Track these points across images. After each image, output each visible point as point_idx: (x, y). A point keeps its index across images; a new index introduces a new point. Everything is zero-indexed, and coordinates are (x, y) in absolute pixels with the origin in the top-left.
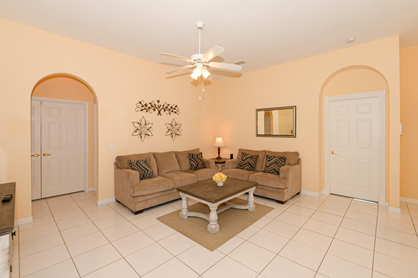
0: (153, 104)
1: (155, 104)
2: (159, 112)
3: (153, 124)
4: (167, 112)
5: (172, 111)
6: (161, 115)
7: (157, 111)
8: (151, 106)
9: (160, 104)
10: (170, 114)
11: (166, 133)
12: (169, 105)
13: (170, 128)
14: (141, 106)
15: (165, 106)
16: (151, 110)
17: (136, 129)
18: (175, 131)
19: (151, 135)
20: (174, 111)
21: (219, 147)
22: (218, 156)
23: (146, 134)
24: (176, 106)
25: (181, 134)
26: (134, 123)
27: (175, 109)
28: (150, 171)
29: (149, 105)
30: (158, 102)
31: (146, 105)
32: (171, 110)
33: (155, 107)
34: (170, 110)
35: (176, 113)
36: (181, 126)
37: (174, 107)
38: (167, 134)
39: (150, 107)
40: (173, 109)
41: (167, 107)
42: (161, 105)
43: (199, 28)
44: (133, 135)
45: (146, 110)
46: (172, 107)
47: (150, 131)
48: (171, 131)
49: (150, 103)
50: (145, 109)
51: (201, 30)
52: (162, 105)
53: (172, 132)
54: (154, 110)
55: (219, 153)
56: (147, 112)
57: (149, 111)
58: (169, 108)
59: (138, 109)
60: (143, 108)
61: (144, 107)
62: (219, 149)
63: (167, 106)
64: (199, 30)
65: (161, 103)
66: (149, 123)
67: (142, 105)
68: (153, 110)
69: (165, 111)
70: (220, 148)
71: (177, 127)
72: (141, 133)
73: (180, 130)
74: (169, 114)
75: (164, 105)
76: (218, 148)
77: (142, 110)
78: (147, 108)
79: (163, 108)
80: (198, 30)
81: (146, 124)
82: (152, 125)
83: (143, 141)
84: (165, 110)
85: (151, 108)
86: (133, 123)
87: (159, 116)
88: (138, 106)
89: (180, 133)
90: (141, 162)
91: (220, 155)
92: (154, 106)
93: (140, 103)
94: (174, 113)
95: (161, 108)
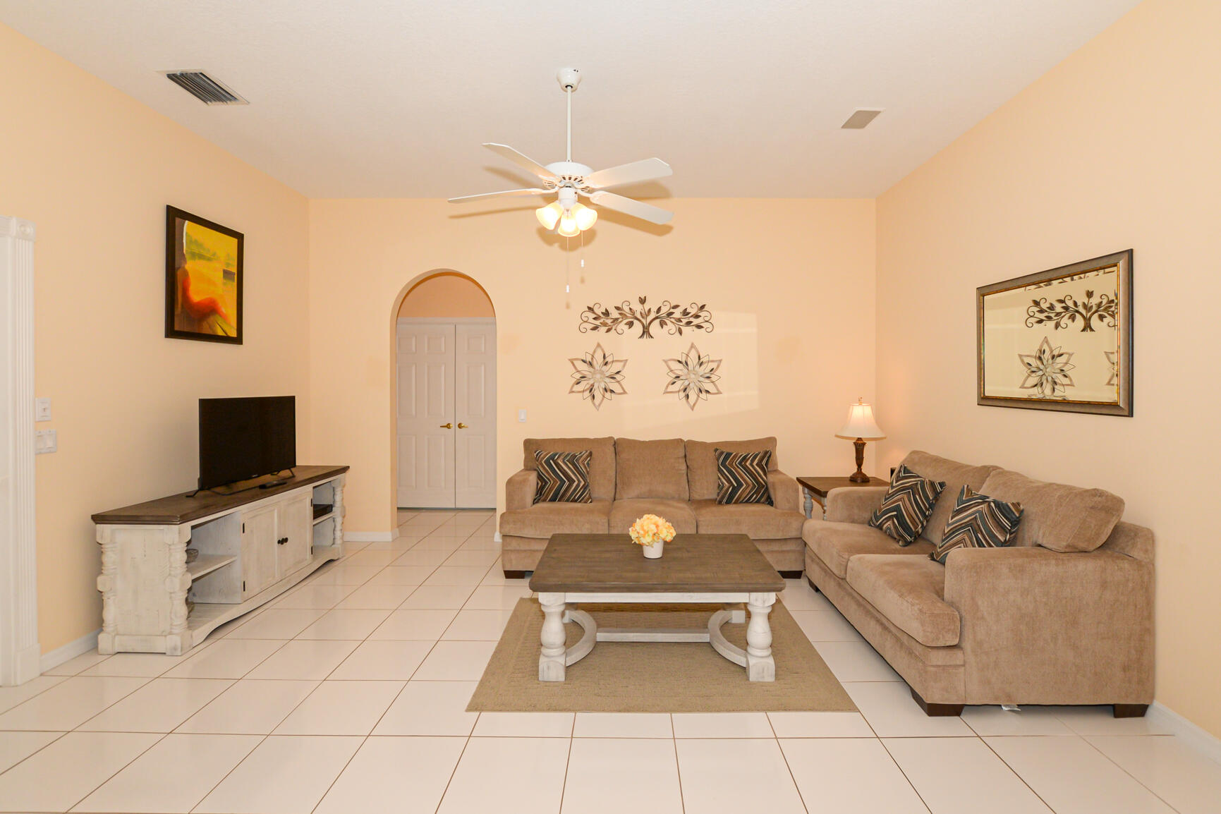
0: (626, 309)
1: (630, 309)
2: (646, 332)
3: (627, 363)
4: (671, 326)
5: (689, 323)
6: (652, 337)
7: (638, 328)
8: (620, 314)
9: (647, 306)
10: (681, 333)
11: (667, 387)
12: (676, 307)
13: (679, 373)
14: (594, 319)
15: (664, 310)
16: (622, 326)
17: (581, 376)
18: (696, 381)
19: (622, 391)
20: (696, 321)
21: (859, 439)
22: (855, 471)
23: (606, 390)
24: (703, 307)
25: (718, 390)
26: (575, 362)
27: (697, 316)
28: (578, 485)
29: (615, 314)
30: (643, 301)
31: (607, 313)
32: (684, 321)
33: (632, 318)
34: (681, 322)
35: (699, 327)
36: (718, 366)
37: (693, 311)
38: (669, 390)
39: (617, 319)
40: (692, 318)
41: (672, 313)
42: (650, 310)
43: (566, 87)
44: (573, 392)
45: (606, 328)
46: (688, 311)
47: (618, 382)
48: (682, 381)
49: (617, 308)
50: (604, 324)
51: (572, 92)
52: (654, 309)
53: (686, 383)
54: (631, 324)
55: (859, 460)
56: (608, 331)
57: (615, 330)
58: (677, 313)
59: (585, 325)
60: (598, 322)
61: (601, 321)
62: (860, 446)
63: (672, 310)
64: (567, 92)
65: (652, 305)
66: (613, 362)
67: (595, 316)
68: (626, 324)
69: (664, 326)
70: (864, 444)
71: (705, 369)
72: (593, 385)
73: (714, 378)
74: (678, 332)
75: (659, 310)
76: (854, 443)
77: (595, 328)
78: (609, 321)
79: (657, 318)
80: (562, 91)
81: (606, 364)
82: (624, 366)
83: (598, 407)
84: (662, 324)
85: (619, 320)
86: (572, 361)
87: (646, 340)
88: (585, 319)
89: (715, 385)
90: (562, 457)
91: (862, 467)
92: (627, 314)
93: (590, 309)
94: (694, 327)
95: (649, 319)
